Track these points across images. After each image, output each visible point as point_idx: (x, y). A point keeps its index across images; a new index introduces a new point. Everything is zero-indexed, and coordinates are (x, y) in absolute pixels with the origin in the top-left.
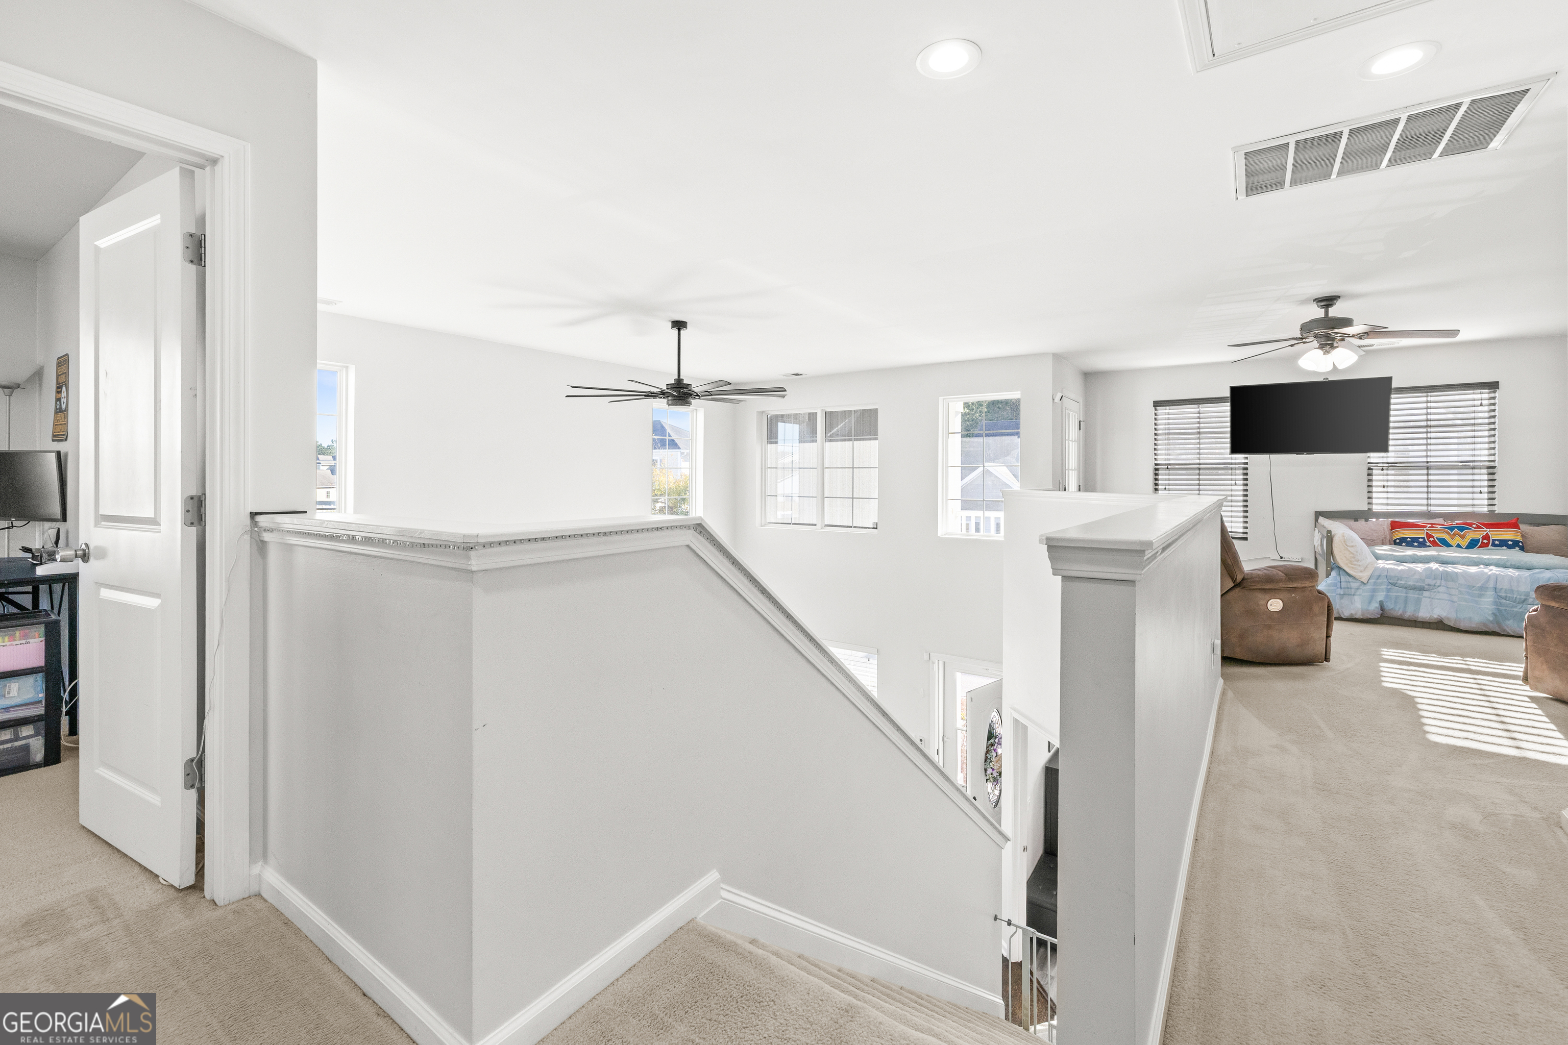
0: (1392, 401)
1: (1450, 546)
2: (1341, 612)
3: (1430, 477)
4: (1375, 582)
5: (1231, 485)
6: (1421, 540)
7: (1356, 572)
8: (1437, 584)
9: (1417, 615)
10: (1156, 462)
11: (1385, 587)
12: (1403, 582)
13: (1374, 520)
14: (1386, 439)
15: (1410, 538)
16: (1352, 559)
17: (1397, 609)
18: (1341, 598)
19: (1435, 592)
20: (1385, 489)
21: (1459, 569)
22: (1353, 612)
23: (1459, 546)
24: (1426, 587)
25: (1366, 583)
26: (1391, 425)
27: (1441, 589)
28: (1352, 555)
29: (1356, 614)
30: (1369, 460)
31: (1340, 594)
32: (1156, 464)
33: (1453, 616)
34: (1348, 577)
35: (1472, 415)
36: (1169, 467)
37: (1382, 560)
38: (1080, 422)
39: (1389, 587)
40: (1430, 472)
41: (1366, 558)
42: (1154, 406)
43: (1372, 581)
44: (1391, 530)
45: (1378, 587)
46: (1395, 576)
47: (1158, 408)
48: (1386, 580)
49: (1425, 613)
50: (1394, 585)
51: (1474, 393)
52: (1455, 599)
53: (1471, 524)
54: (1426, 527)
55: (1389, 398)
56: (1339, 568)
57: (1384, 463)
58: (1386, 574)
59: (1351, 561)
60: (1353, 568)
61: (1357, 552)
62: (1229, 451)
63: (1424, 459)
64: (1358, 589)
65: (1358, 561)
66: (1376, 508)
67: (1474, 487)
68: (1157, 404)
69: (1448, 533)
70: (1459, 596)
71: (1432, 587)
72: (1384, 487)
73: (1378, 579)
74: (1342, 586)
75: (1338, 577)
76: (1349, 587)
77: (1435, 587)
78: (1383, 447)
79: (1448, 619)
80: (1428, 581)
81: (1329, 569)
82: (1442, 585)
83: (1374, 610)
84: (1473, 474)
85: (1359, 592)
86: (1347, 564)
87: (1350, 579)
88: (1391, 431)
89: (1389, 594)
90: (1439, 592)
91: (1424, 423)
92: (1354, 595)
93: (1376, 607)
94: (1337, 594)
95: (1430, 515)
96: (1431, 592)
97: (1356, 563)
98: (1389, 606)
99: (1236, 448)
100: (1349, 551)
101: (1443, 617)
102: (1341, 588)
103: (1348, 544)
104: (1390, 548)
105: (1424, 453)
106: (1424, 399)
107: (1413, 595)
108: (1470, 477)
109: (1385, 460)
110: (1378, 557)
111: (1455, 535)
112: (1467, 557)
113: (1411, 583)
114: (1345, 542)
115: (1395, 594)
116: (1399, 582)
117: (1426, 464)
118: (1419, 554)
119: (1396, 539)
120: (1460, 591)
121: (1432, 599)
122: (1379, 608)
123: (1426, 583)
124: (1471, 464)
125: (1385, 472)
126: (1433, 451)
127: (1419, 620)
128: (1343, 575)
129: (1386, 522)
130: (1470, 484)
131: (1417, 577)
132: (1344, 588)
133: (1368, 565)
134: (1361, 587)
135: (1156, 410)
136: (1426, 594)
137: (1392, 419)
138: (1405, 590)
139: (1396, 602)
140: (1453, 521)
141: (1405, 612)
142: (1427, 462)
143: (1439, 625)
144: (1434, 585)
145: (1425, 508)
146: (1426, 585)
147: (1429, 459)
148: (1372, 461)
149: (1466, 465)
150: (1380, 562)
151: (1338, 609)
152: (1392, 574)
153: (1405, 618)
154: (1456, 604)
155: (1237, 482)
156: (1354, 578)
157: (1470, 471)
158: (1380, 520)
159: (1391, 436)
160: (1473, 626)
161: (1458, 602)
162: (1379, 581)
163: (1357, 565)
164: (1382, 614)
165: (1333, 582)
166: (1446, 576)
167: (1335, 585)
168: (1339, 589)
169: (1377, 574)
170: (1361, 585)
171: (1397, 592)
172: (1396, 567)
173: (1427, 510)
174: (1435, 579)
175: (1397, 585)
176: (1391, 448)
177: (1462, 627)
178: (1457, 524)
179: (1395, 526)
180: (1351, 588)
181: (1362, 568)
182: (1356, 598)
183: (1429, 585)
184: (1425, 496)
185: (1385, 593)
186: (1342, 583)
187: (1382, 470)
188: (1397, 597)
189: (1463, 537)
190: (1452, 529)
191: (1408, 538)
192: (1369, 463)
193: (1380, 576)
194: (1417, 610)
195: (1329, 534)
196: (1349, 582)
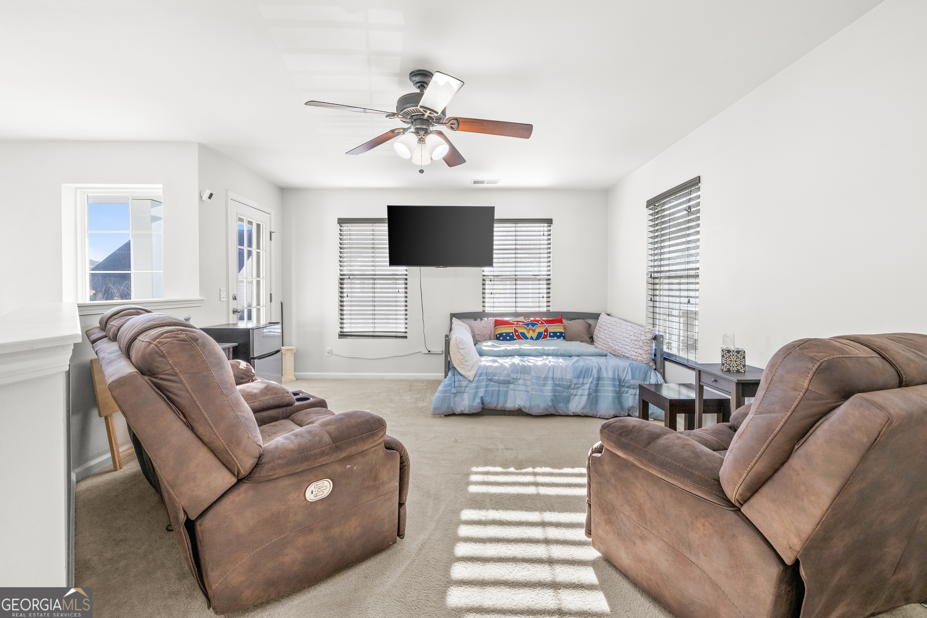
0: (495, 229)
1: (527, 338)
2: (454, 409)
3: (518, 287)
4: (478, 379)
5: (396, 293)
6: (511, 334)
7: (466, 372)
8: (518, 378)
9: (505, 406)
10: (342, 273)
11: (485, 383)
12: (496, 378)
13: (486, 319)
14: (492, 258)
15: (505, 333)
16: (463, 360)
17: (493, 402)
18: (455, 397)
19: (517, 384)
20: (492, 296)
21: (532, 361)
22: (463, 409)
23: (532, 338)
24: (512, 380)
25: (472, 381)
26: (495, 247)
27: (521, 382)
28: (462, 357)
29: (465, 410)
30: (484, 274)
31: (454, 393)
32: (341, 275)
33: (527, 405)
34: (460, 376)
35: (539, 242)
36: (351, 277)
37: (485, 356)
38: (271, 233)
39: (487, 383)
40: (518, 282)
41: (473, 358)
42: (338, 223)
43: (476, 379)
44: (495, 327)
45: (480, 384)
46: (492, 373)
47: (343, 225)
48: (485, 377)
49: (510, 405)
50: (491, 380)
51: (540, 227)
52: (529, 389)
53: (538, 321)
54: (514, 324)
55: (493, 227)
56: (455, 368)
57: (491, 276)
58: (485, 371)
59: (462, 362)
60: (463, 368)
61: (466, 354)
62: (388, 264)
63: (514, 273)
64: (466, 387)
65: (467, 361)
66: (487, 310)
67: (539, 293)
68: (342, 221)
69: (526, 328)
70: (532, 386)
71: (515, 380)
72: (491, 294)
73: (480, 376)
74: (456, 386)
75: (453, 377)
76: (461, 385)
77: (517, 380)
78: (490, 263)
79: (525, 407)
80: (514, 376)
81: (446, 370)
82: (521, 378)
83: (477, 406)
84: (539, 284)
85: (468, 389)
86: (459, 365)
87: (461, 378)
88: (495, 252)
89: (487, 389)
90: (519, 384)
91: (514, 247)
92: (464, 392)
93: (478, 403)
94: (452, 393)
95: (516, 315)
96: (514, 384)
97: (466, 363)
98: (487, 400)
99: (394, 261)
100: (460, 353)
101: (521, 406)
102: (455, 387)
103: (460, 347)
104: (492, 343)
105: (514, 269)
106: (514, 229)
107: (503, 388)
108: (538, 286)
109: (492, 274)
110: (481, 354)
111: (530, 329)
112: (536, 349)
113: (502, 378)
114: (457, 345)
115: (491, 389)
116: (495, 378)
117: (514, 277)
118: (508, 348)
119: (497, 335)
120: (532, 382)
121: (515, 390)
122: (481, 403)
123: (512, 377)
124: (538, 277)
125: (492, 283)
126: (519, 267)
127: (507, 409)
128: (457, 375)
129: (492, 320)
130: (537, 291)
131: (505, 372)
132: (457, 387)
133: (474, 363)
134: (469, 385)
135: (341, 226)
136: (511, 386)
137: (495, 243)
138: (497, 384)
139: (492, 396)
140: (529, 318)
141: (497, 404)
142: (516, 275)
143: (519, 413)
144: (517, 379)
145: (514, 309)
146: (511, 379)
147: (517, 273)
148: (485, 274)
149: (535, 278)
150: (483, 359)
151: (452, 407)
152: (490, 371)
153: (498, 409)
154: (530, 393)
155: (400, 290)
156: (464, 377)
157: (537, 282)
158: (489, 319)
159: (494, 256)
160: (540, 411)
161: (531, 392)
162: (481, 378)
163: (466, 365)
164: (482, 408)
165: (449, 382)
166: (525, 370)
167: (450, 385)
168: (453, 389)
169: (480, 372)
170: (468, 383)
171: (494, 387)
172: (493, 364)
173: (516, 310)
174: (517, 373)
175: (493, 380)
176: (494, 265)
177: (533, 412)
178: (531, 321)
179: (498, 323)
180: (462, 387)
181: (470, 368)
182: (465, 394)
183: (513, 379)
184: (514, 300)
185: (484, 389)
186: (456, 383)
187: (491, 281)
188: (493, 391)
189: (534, 331)
190: (528, 325)
191: (504, 333)
192: (483, 276)
193: (482, 373)
194: (505, 402)
195: (447, 339)
196: (461, 381)
